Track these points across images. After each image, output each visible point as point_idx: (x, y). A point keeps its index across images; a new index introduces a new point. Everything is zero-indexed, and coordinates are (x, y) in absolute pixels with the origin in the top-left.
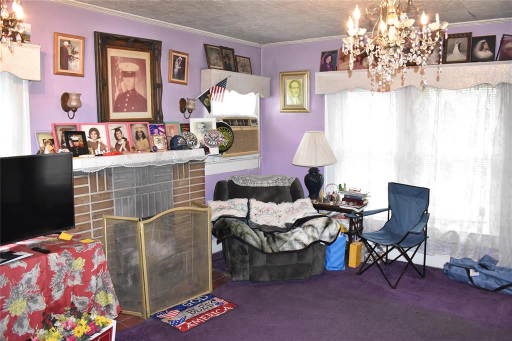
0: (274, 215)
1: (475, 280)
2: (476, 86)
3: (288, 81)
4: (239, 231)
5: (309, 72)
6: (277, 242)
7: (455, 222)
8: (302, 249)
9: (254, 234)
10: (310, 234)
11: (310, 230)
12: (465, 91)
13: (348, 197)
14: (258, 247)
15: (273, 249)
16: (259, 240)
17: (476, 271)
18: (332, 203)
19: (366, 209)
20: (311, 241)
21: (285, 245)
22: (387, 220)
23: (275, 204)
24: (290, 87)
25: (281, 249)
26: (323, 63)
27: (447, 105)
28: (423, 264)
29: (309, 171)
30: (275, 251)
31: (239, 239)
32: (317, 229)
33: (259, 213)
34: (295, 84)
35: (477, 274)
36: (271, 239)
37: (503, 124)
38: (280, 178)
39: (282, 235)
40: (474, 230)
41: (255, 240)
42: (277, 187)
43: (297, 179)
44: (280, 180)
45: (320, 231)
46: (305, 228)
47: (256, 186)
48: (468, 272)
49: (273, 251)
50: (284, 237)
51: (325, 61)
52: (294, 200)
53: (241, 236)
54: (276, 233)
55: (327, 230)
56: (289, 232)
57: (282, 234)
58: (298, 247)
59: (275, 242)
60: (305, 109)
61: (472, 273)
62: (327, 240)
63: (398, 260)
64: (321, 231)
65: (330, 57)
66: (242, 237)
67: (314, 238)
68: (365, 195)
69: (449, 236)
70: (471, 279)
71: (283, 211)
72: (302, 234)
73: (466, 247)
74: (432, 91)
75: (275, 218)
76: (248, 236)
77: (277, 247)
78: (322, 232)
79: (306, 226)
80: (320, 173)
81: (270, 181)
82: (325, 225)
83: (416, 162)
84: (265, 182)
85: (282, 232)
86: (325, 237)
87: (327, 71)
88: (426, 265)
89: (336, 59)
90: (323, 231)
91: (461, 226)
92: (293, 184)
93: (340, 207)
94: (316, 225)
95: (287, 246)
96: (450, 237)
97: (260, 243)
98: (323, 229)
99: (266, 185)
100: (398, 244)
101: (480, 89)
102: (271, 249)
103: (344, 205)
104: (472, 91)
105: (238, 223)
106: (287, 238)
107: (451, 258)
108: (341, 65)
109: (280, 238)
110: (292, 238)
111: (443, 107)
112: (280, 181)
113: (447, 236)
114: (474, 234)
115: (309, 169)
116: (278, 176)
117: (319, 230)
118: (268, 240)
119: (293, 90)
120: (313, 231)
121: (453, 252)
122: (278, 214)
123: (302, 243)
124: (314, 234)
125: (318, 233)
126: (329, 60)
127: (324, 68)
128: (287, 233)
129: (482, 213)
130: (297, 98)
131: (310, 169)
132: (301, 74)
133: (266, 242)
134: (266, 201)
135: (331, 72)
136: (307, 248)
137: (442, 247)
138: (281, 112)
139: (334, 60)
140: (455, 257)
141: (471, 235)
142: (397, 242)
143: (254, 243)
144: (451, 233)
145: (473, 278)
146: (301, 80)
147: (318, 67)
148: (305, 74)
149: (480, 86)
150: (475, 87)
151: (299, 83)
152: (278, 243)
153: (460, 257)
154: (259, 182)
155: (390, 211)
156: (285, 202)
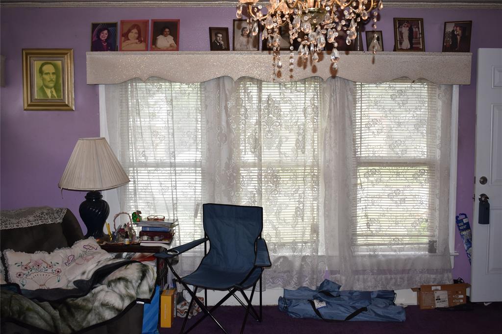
0: (50, 270)
1: (322, 312)
2: (303, 79)
3: (37, 64)
4: (16, 308)
5: (72, 51)
6: (76, 313)
7: (285, 246)
8: (115, 317)
9: (39, 309)
10: (123, 291)
11: (121, 286)
12: (290, 86)
13: (148, 229)
14: (48, 328)
15: (73, 327)
16: (48, 318)
17: (321, 301)
18: (127, 241)
19: (176, 243)
20: (127, 303)
21: (89, 316)
22: (204, 255)
23: (46, 254)
24: (41, 72)
25: (85, 324)
26: (95, 39)
27: (270, 102)
29: (86, 197)
30: (76, 329)
31: (17, 322)
32: (131, 282)
33: (25, 272)
34: (49, 68)
35: (324, 304)
36: (65, 311)
37: (333, 125)
38: (45, 211)
39: (79, 301)
40: (307, 252)
41: (42, 318)
42: (44, 227)
43: (69, 211)
44: (47, 214)
45: (136, 285)
46: (113, 284)
47: (9, 227)
48: (313, 305)
49: (73, 330)
50: (84, 304)
51: (98, 36)
52: (70, 244)
53: (19, 317)
54: (69, 300)
55: (144, 282)
56: (89, 295)
57: (79, 299)
58: (108, 315)
59: (73, 315)
60: (67, 106)
61: (318, 305)
62: (147, 296)
64: (138, 284)
65: (106, 32)
66: (21, 318)
67: (131, 297)
68: (172, 225)
69: (279, 263)
70: (317, 311)
71: (60, 263)
72: (108, 293)
73: (301, 275)
74: (251, 84)
75: (51, 275)
76: (31, 314)
77: (78, 322)
78: (139, 286)
79: (112, 281)
80: (103, 199)
81: (31, 218)
82: (141, 275)
83: (234, 174)
84: (23, 220)
85: (77, 297)
86: (144, 293)
87: (104, 51)
88: (263, 304)
89: (115, 35)
90: (140, 284)
91: (294, 250)
92: (65, 219)
93: (141, 244)
94: (129, 277)
95: (93, 317)
96: (280, 265)
97: (51, 323)
98: (140, 281)
99: (25, 225)
100: (241, 284)
101: (307, 83)
102: (70, 327)
103: (146, 243)
104: (298, 85)
105: (9, 295)
106: (90, 305)
107: (285, 290)
108: (124, 44)
109: (78, 308)
110: (96, 304)
111: (266, 105)
112: (46, 217)
113: (276, 264)
114: (308, 256)
115: (85, 194)
116: (40, 208)
117: (134, 284)
118: (61, 315)
119: (45, 76)
120: (126, 287)
121: (286, 283)
122: (55, 268)
123: (113, 308)
124: (129, 291)
125: (133, 288)
126: (104, 35)
127: (97, 46)
128: (86, 297)
129: (315, 230)
130: (53, 90)
131: (87, 194)
132: (60, 53)
133: (59, 317)
134: (31, 251)
135: (108, 52)
136: (121, 314)
137: (271, 278)
138: (25, 110)
139: (112, 36)
140: (289, 288)
141: (304, 258)
142: (239, 283)
143: (40, 323)
144: (281, 260)
145: (320, 311)
146: (59, 63)
147: (89, 44)
148: (67, 54)
149: (306, 80)
150: (300, 81)
151: (55, 66)
152: (79, 316)
153: (296, 287)
154: (14, 221)
155: (208, 242)
156: (60, 248)
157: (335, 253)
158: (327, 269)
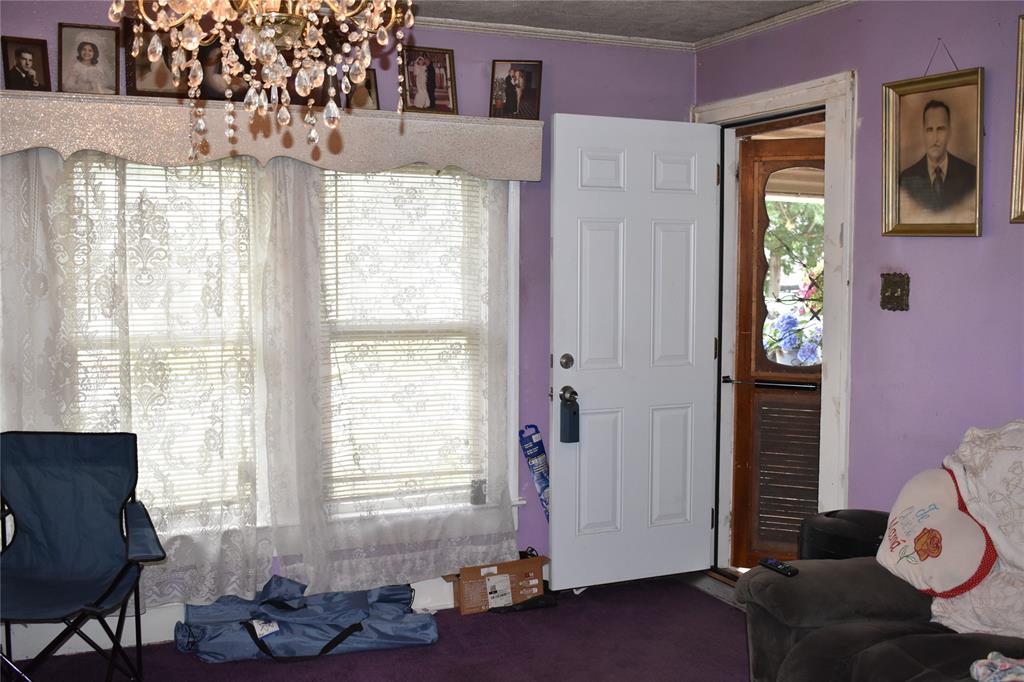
1: (272, 643)
7: (184, 513)
12: (187, 173)
17: (268, 621)
27: (144, 207)
28: (134, 643)
35: (274, 627)
37: (280, 256)
40: (233, 523)
48: (252, 631)
61: (262, 630)
63: (61, 651)
69: (172, 552)
70: (260, 643)
73: (221, 571)
74: (100, 167)
83: (67, 364)
88: (145, 641)
91: (205, 519)
96: (175, 555)
100: (97, 604)
101: (223, 168)
104: (205, 173)
107: (187, 606)
111: (136, 212)
114: (235, 531)
121: (190, 591)
129: (247, 475)
137: (157, 585)
140: (198, 601)
141: (227, 536)
142: (93, 601)
144: (177, 544)
145: (267, 641)
150: (210, 163)
155: (9, 518)
157: (294, 520)
158: (275, 554)
